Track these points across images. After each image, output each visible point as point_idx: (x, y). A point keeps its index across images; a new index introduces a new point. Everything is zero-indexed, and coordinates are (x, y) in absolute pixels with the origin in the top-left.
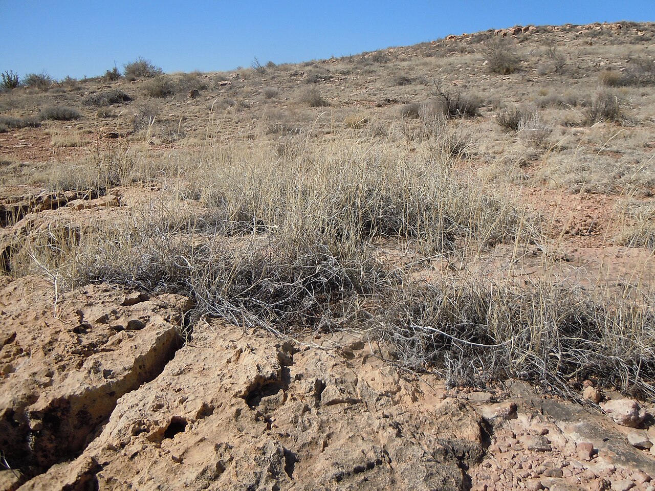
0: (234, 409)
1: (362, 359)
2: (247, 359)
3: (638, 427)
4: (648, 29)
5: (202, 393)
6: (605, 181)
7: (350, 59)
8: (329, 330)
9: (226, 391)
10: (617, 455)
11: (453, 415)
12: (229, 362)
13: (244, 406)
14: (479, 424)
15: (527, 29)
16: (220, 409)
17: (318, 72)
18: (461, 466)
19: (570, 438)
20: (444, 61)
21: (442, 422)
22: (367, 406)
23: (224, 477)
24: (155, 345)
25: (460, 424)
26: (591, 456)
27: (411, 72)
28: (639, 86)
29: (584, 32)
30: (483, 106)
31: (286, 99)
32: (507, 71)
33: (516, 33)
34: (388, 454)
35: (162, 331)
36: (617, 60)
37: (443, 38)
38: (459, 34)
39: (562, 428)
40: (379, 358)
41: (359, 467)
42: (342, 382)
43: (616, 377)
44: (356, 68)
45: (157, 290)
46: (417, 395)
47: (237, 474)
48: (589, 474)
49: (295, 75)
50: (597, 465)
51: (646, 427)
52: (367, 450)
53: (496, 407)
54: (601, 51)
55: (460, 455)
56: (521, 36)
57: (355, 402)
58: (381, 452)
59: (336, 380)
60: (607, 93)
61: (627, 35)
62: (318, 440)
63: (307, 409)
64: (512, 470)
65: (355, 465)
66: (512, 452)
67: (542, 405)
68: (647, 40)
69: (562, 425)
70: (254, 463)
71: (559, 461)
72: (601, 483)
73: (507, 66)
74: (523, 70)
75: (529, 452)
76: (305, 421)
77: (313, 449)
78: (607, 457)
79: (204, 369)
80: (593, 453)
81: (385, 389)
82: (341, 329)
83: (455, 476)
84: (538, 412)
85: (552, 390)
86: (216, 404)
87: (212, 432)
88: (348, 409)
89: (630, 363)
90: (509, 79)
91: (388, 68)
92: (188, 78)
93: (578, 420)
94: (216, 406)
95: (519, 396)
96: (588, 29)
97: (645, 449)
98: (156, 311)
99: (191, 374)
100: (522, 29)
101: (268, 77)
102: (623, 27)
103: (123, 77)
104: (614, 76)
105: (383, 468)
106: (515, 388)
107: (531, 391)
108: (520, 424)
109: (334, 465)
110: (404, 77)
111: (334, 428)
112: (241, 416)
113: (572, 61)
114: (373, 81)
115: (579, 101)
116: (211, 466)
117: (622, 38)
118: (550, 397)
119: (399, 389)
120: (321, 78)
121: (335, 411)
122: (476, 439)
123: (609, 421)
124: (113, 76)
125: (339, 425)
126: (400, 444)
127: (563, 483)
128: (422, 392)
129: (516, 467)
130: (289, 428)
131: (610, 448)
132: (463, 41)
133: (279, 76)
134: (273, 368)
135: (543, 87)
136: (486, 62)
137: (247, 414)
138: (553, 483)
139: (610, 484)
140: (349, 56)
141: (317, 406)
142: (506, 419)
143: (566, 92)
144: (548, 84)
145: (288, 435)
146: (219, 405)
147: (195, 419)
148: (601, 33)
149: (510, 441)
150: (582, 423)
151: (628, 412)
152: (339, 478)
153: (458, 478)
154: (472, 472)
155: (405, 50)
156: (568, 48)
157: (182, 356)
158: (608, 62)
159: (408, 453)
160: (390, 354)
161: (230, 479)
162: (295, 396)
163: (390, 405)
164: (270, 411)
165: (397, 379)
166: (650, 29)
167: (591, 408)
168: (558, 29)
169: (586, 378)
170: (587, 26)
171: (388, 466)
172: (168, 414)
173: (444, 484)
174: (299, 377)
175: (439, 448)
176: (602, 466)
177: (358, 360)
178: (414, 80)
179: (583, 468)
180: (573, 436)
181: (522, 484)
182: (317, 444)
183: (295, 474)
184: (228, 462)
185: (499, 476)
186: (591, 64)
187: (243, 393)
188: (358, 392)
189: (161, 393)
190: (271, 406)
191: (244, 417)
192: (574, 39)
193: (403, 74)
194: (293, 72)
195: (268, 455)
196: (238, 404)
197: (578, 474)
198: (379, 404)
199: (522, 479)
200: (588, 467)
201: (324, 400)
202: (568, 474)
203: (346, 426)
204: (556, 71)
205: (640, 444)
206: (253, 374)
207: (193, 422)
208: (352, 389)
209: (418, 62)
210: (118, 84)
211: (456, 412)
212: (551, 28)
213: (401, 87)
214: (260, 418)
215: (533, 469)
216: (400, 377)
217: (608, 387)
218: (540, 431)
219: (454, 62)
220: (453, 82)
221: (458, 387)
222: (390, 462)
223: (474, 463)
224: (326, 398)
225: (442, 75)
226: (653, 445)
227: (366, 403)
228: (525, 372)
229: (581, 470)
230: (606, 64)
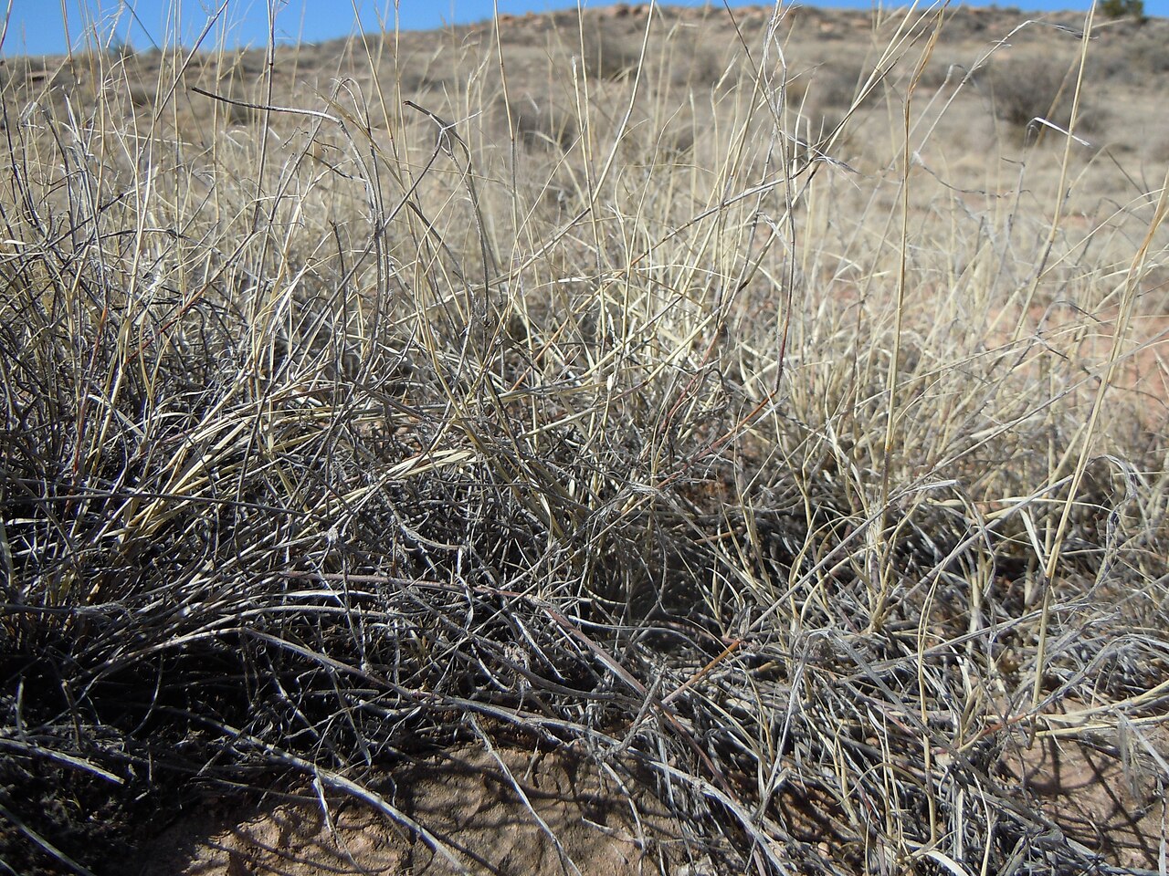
4: (839, 21)
15: (638, 11)
33: (620, 17)
38: (521, 14)
61: (805, 29)
73: (616, 66)
96: (740, 16)
100: (631, 10)
102: (799, 14)
117: (797, 33)
132: (528, 25)
166: (842, 20)
168: (690, 14)
170: (739, 11)
192: (719, 32)
204: (702, 80)
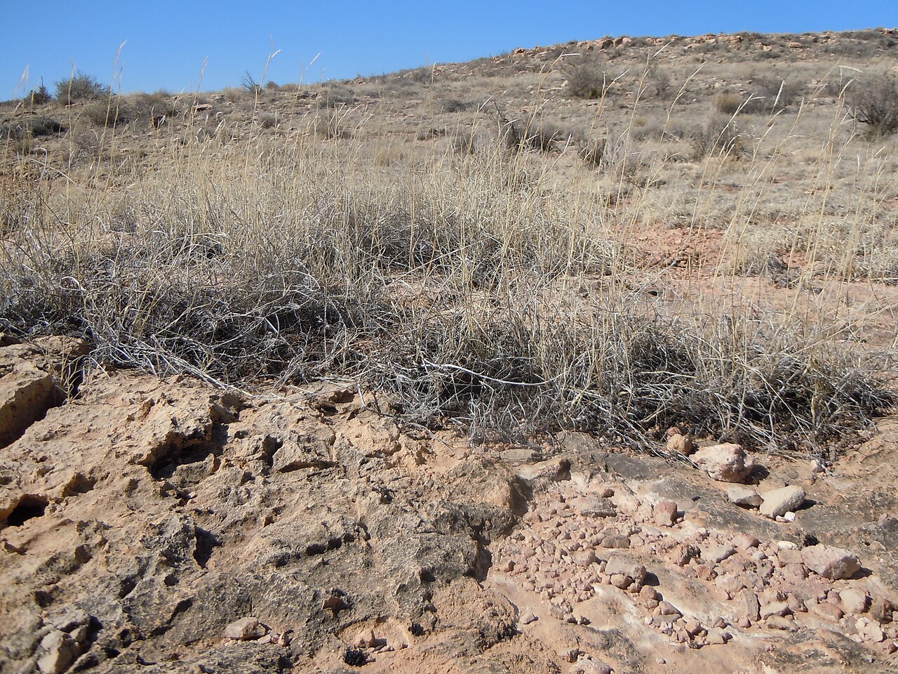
0: (127, 480)
1: (348, 415)
2: (159, 413)
3: (743, 481)
4: (777, 44)
5: (79, 460)
6: (715, 212)
7: (383, 79)
8: (302, 380)
9: (117, 457)
10: (711, 516)
11: (474, 475)
12: (130, 419)
13: (144, 475)
14: (511, 484)
15: (620, 42)
16: (106, 481)
17: (337, 93)
18: (476, 537)
19: (645, 500)
20: (510, 81)
21: (457, 486)
22: (345, 472)
23: (86, 568)
24: (14, 400)
25: (483, 485)
26: (674, 519)
27: (465, 95)
28: (764, 114)
29: (694, 45)
30: (562, 139)
31: (292, 129)
32: (593, 95)
33: (605, 47)
34: (366, 529)
35: (28, 381)
36: (736, 81)
37: (509, 52)
38: (531, 48)
39: (634, 489)
40: (374, 412)
41: (316, 546)
42: (309, 440)
43: (714, 421)
44: (391, 88)
45: (34, 330)
46: (425, 456)
47: (107, 562)
48: (667, 541)
49: (304, 97)
50: (681, 531)
51: (755, 481)
52: (331, 522)
53: (540, 466)
54: (716, 69)
55: (477, 524)
56: (612, 51)
57: (326, 465)
58: (354, 525)
59: (299, 437)
60: (722, 120)
61: (750, 50)
62: (258, 515)
63: (248, 477)
64: (555, 542)
65: (309, 543)
66: (557, 519)
67: (606, 461)
68: (776, 57)
69: (634, 484)
70: (140, 544)
71: (626, 526)
72: (685, 550)
73: (593, 87)
74: (614, 94)
75: (582, 518)
76: (241, 492)
77: (248, 529)
78: (697, 520)
79: (89, 431)
80: (676, 517)
81: (376, 448)
82: (321, 378)
83: (465, 550)
84: (599, 469)
85: (623, 442)
86: (98, 475)
87: (85, 513)
88: (313, 475)
89: (734, 400)
90: (596, 104)
91: (434, 89)
92: (149, 100)
93: (658, 477)
94: (99, 478)
95: (575, 450)
96: (699, 42)
97: (752, 507)
98: (26, 358)
99: (68, 438)
100: (614, 41)
101: (265, 100)
102: (745, 39)
103: (55, 100)
104: (732, 101)
105: (355, 546)
106: (570, 442)
107: (592, 445)
108: (574, 487)
109: (274, 543)
110: (456, 102)
111: (288, 500)
112: (137, 490)
113: (677, 82)
114: (413, 106)
115: (685, 132)
116: (66, 553)
117: (743, 54)
118: (619, 450)
119: (398, 448)
120: (342, 101)
121: (291, 479)
122: (505, 504)
123: (702, 476)
124: (41, 98)
125: (296, 496)
126: (385, 512)
127: (629, 553)
128: (433, 453)
129: (561, 537)
130: (215, 504)
131: (702, 508)
132: (536, 56)
133: (281, 98)
134: (198, 422)
135: (641, 115)
136: (566, 82)
137: (147, 487)
138: (613, 555)
139: (699, 552)
140: (381, 74)
141: (265, 473)
142: (553, 479)
143: (668, 121)
144: (647, 111)
145: (211, 512)
146: (103, 476)
147: (60, 497)
148: (716, 48)
149: (557, 505)
150: (663, 480)
151: (728, 460)
152: (281, 562)
153: (469, 552)
154: (493, 547)
155: (458, 68)
156: (674, 65)
157: (59, 415)
158: (724, 83)
159: (397, 524)
160: (391, 407)
161: (95, 569)
162: (232, 462)
163: (382, 468)
164: (191, 484)
165: (395, 434)
166: (779, 42)
167: (678, 462)
168: (660, 42)
169: (672, 424)
170: (698, 39)
171: (364, 544)
172: (18, 491)
173: (446, 560)
174: (240, 435)
175: (444, 514)
176: (689, 533)
177: (342, 416)
178: (470, 105)
179: (661, 535)
180: (650, 498)
181: (567, 559)
182: (256, 522)
183: (211, 563)
184: (98, 548)
185: (535, 549)
186: (702, 85)
187: (145, 457)
188: (334, 452)
189: (11, 464)
190: (193, 477)
191: (142, 492)
192: (682, 55)
193: (454, 97)
194: (302, 94)
195: (167, 535)
196: (135, 472)
197: (653, 542)
198: (365, 468)
199: (568, 552)
200: (668, 533)
201: (278, 464)
202: (638, 542)
203: (306, 496)
204: (657, 95)
205: (744, 500)
206: (164, 430)
207: (58, 501)
208: (324, 449)
209: (475, 82)
210: (46, 109)
211: (478, 472)
212: (651, 41)
213: (451, 114)
214: (170, 493)
215: (586, 539)
216: (401, 432)
217: (703, 436)
218: (601, 492)
219: (523, 83)
220: (523, 108)
221: (487, 442)
222: (368, 537)
223: (498, 535)
224: (280, 460)
225: (507, 99)
226: (763, 500)
227: (345, 467)
228: (584, 417)
229: (658, 537)
230: (722, 85)
